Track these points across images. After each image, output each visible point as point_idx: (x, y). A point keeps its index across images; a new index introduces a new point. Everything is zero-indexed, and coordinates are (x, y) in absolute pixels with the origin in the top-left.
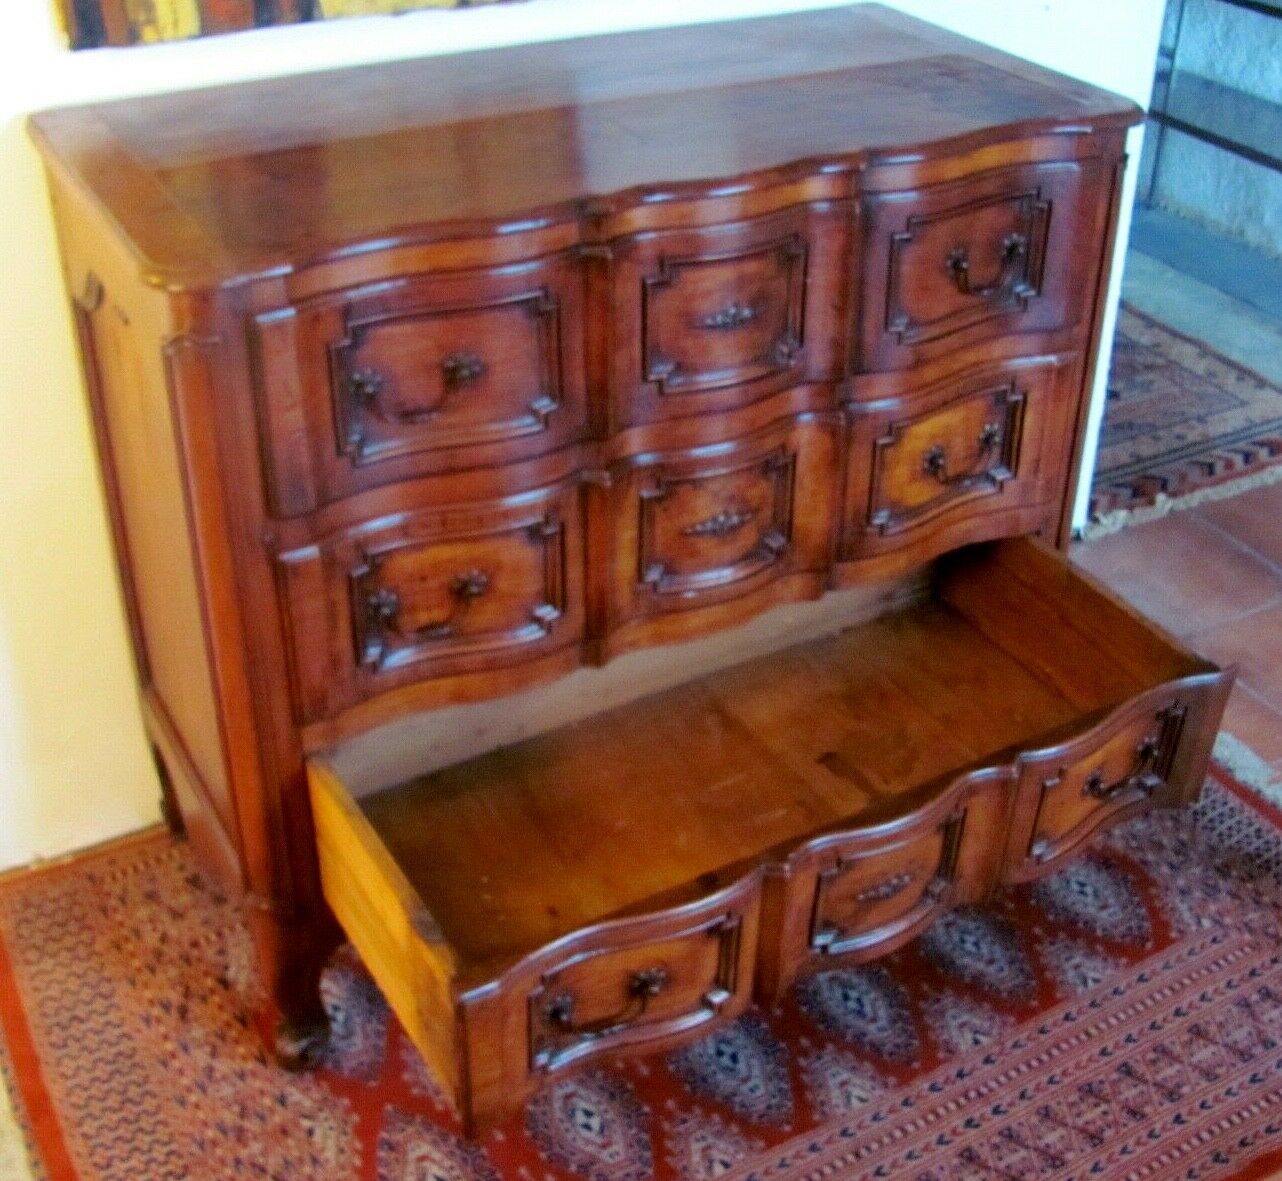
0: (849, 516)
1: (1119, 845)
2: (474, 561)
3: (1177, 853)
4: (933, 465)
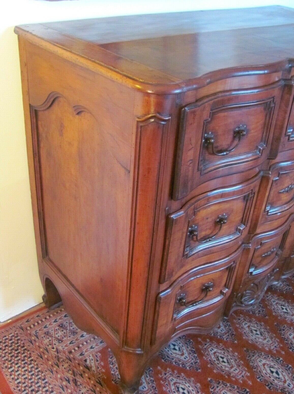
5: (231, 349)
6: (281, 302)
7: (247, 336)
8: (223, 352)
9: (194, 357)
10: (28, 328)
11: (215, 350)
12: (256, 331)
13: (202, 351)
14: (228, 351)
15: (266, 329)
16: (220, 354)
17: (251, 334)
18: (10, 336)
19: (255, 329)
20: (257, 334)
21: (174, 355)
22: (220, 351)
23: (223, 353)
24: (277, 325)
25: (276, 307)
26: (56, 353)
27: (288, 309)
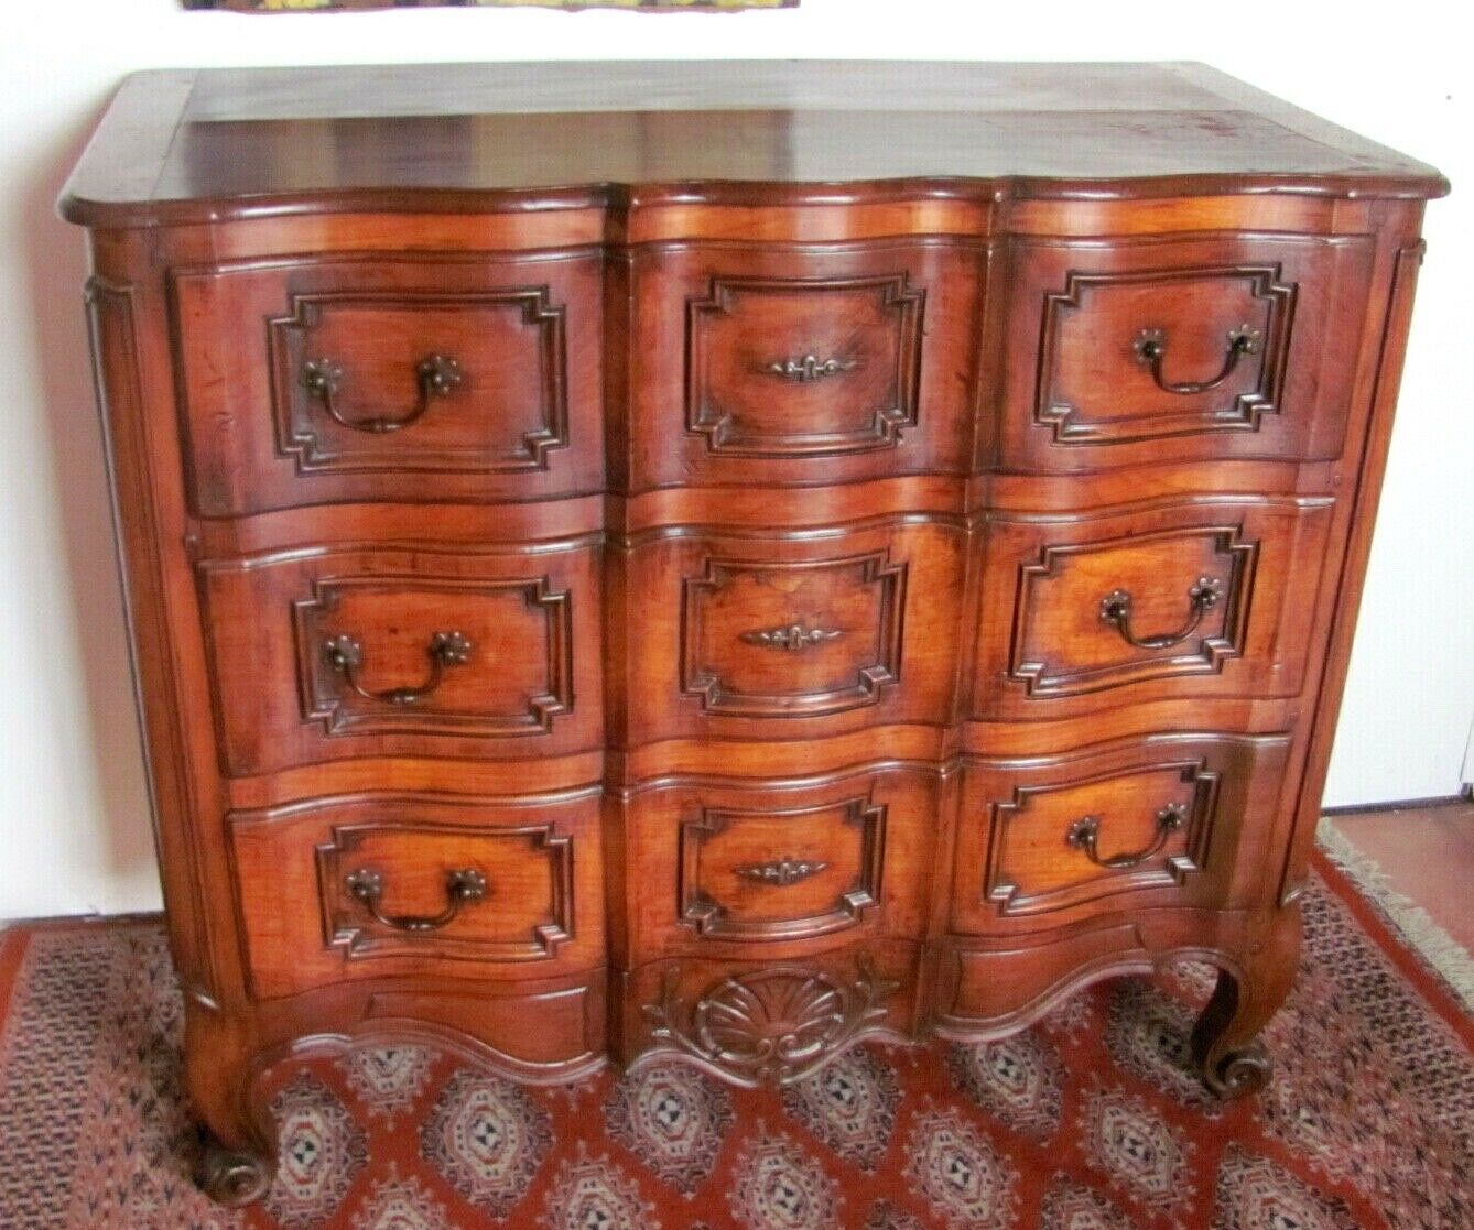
0: (984, 661)
1: (1364, 1185)
2: (455, 619)
3: (1444, 1215)
4: (1115, 616)
5: (652, 1206)
6: (967, 1150)
7: (742, 1194)
8: (618, 1202)
9: (519, 1180)
10: (150, 950)
11: (600, 1189)
12: (789, 1193)
13: (557, 1178)
14: (638, 1209)
15: (830, 1202)
16: (607, 1205)
17: (762, 1194)
18: (93, 950)
19: (792, 1187)
20: (783, 1203)
21: (464, 1153)
22: (610, 1197)
23: (615, 1206)
24: (888, 1207)
25: (934, 1154)
26: (162, 1029)
27: (973, 1180)
